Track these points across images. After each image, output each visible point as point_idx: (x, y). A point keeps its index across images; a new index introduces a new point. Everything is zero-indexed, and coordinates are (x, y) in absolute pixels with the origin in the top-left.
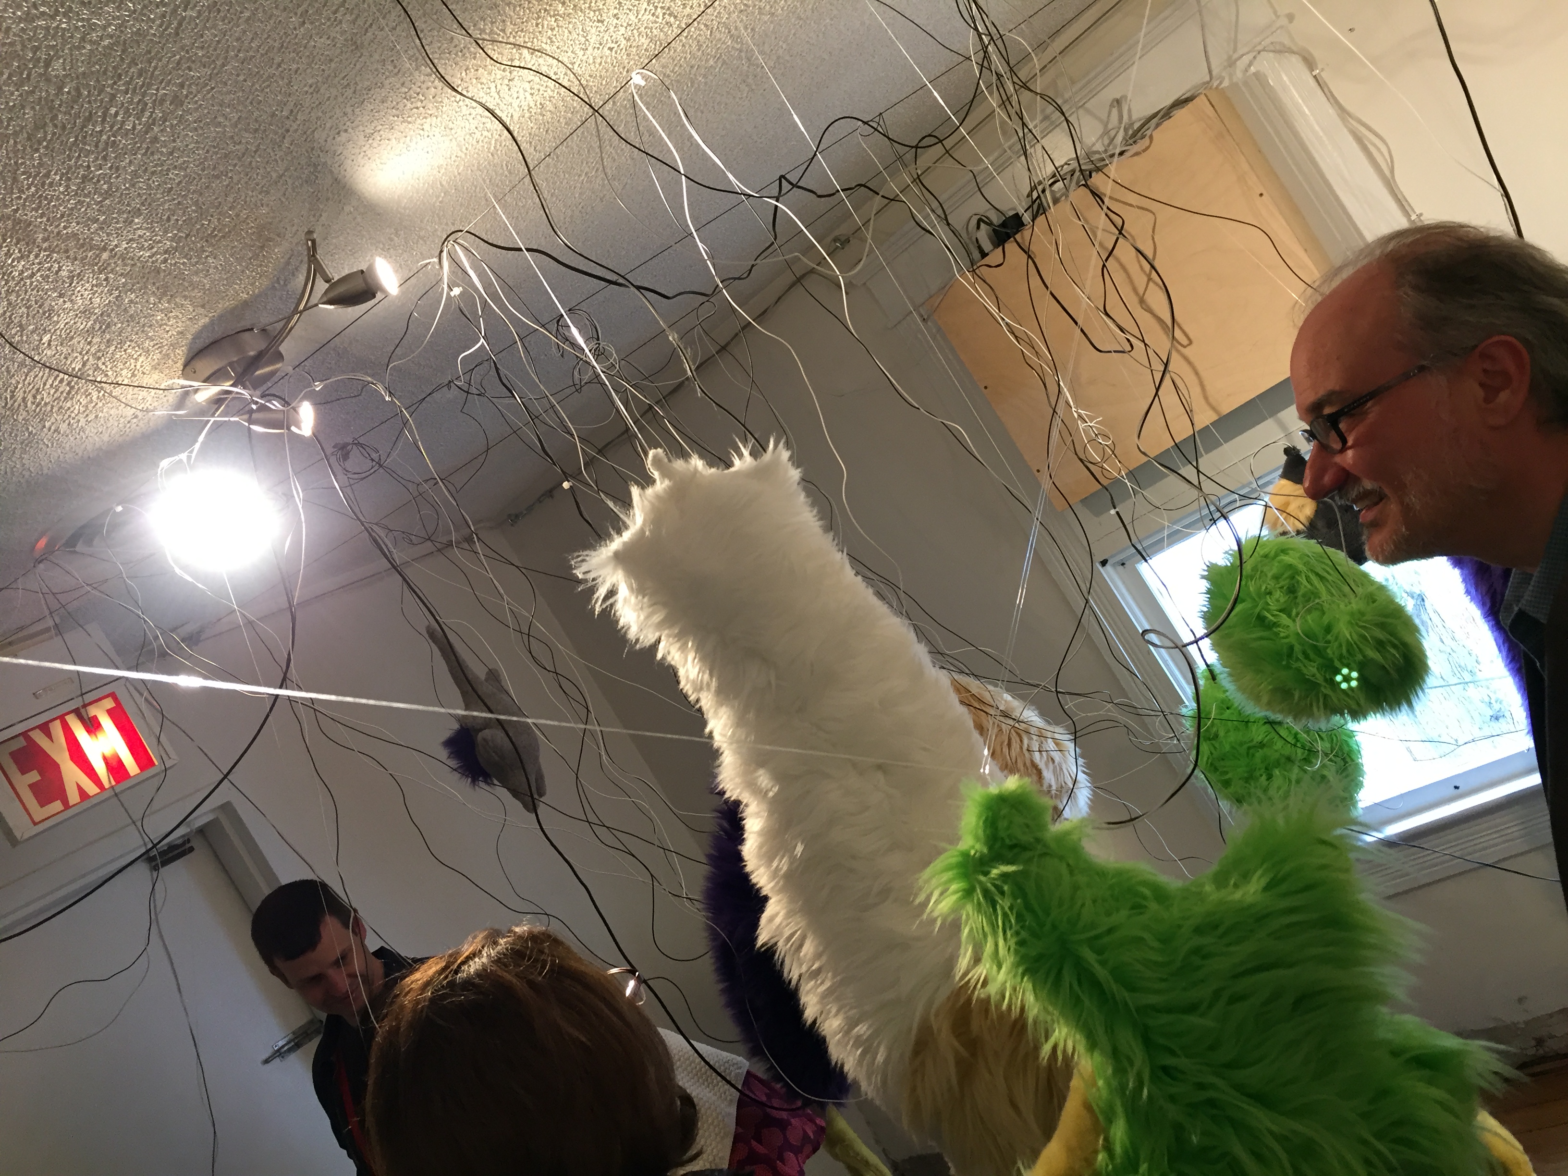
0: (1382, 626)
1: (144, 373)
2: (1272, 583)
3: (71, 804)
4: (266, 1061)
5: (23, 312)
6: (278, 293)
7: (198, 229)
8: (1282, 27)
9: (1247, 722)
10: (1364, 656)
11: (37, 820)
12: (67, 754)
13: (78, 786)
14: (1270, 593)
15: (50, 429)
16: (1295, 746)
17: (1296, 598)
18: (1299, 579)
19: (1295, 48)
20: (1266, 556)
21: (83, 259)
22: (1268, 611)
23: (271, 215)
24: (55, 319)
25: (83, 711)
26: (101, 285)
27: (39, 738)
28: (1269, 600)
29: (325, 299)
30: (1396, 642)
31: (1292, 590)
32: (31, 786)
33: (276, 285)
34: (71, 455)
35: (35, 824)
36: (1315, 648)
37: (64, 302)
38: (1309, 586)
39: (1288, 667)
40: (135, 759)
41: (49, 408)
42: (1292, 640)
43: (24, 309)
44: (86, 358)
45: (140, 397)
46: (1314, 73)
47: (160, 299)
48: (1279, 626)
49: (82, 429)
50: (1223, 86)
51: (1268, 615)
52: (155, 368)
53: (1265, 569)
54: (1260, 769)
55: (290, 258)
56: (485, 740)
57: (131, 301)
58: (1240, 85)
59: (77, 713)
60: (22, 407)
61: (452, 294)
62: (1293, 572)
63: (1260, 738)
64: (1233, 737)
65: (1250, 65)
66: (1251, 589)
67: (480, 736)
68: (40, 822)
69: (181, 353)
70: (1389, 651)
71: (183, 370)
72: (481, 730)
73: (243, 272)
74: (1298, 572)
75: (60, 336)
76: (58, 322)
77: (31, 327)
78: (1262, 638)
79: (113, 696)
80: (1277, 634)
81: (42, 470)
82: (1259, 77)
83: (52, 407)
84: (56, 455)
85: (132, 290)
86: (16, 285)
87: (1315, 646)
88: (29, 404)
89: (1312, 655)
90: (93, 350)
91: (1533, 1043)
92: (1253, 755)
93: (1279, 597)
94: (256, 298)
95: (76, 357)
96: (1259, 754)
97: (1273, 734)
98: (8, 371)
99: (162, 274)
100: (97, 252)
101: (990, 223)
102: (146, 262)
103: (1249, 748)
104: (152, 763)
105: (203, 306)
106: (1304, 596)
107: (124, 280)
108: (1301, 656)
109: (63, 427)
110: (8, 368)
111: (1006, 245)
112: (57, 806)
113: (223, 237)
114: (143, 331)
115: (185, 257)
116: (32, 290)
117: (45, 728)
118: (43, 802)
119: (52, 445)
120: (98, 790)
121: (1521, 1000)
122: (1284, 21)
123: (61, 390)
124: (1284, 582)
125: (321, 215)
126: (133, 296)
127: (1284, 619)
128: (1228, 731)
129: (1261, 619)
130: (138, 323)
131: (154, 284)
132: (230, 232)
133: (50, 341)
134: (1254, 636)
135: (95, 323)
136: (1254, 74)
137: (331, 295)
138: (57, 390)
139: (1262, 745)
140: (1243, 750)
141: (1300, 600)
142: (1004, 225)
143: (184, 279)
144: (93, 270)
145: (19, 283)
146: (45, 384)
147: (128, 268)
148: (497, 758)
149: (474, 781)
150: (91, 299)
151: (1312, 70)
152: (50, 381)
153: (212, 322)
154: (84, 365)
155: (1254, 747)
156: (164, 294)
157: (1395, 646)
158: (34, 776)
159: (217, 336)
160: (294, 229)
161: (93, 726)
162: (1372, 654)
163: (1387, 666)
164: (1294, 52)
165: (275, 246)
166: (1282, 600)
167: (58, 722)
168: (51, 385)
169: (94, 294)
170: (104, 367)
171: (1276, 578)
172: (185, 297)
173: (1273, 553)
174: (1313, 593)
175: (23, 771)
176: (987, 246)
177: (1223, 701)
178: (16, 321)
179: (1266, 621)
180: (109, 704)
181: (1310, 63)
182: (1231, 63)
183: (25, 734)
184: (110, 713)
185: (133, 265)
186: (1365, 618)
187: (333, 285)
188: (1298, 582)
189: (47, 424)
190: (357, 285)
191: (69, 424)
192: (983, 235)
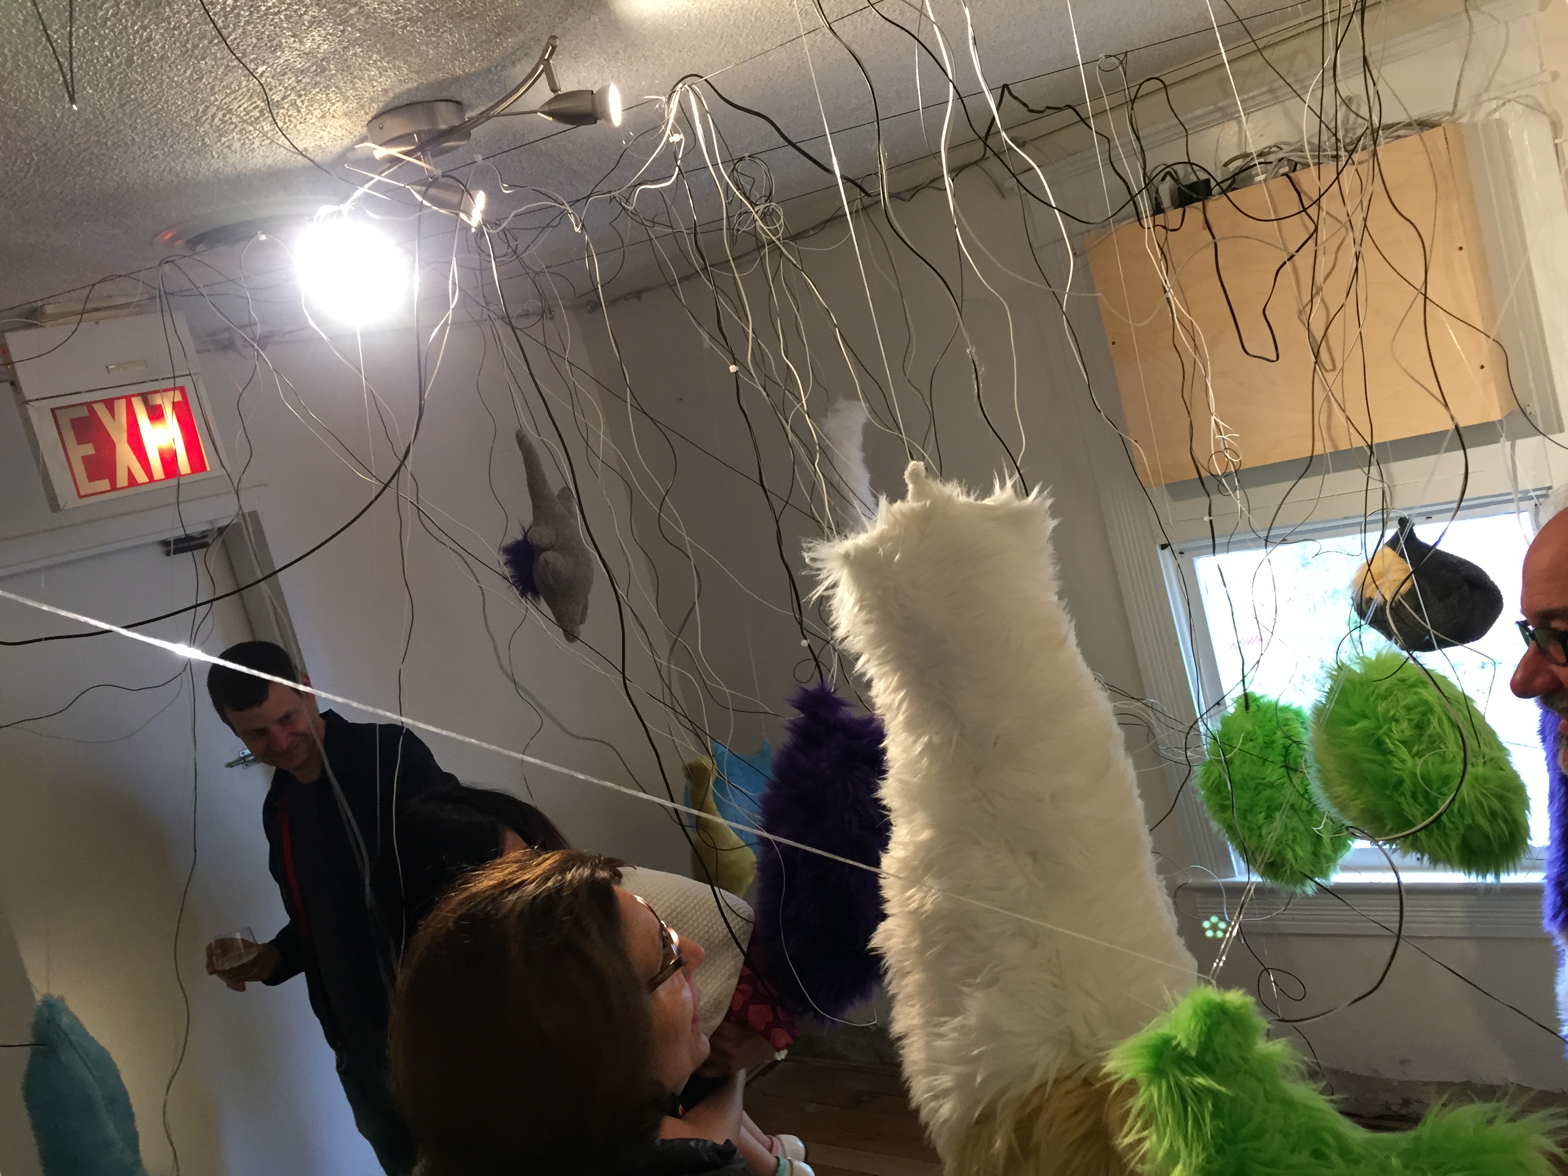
0: (1501, 798)
1: (333, 117)
2: (1402, 712)
3: (119, 486)
4: (230, 765)
5: (252, 42)
6: (490, 76)
7: (450, 7)
8: (1542, 83)
9: (1266, 760)
10: (1473, 820)
11: (82, 494)
12: (125, 436)
13: (129, 470)
14: (1397, 721)
15: (222, 145)
16: (1303, 796)
17: (1422, 735)
18: (1431, 717)
19: (1548, 111)
20: (1403, 681)
21: (331, 9)
22: (1390, 737)
23: (523, 8)
24: (278, 54)
25: (149, 397)
26: (335, 35)
27: (102, 412)
28: (1394, 728)
29: (546, 109)
30: (1507, 816)
31: (1420, 727)
32: (84, 458)
33: (493, 69)
34: (230, 169)
35: (80, 497)
36: (1426, 794)
37: (295, 41)
38: (1439, 730)
39: (1390, 798)
40: (188, 456)
41: (232, 127)
42: (1406, 776)
43: (254, 40)
44: (289, 92)
45: (319, 135)
46: (1557, 141)
47: (382, 58)
48: (1395, 756)
49: (253, 150)
50: (1460, 121)
51: (1388, 741)
52: (345, 114)
53: (1400, 695)
54: (1261, 807)
55: (518, 49)
56: (547, 563)
57: (355, 54)
58: (1480, 126)
59: (145, 397)
60: (209, 121)
61: (671, 140)
62: (1428, 710)
63: (1273, 779)
64: (1246, 769)
65: (1495, 110)
66: (1379, 708)
67: (542, 556)
68: (84, 496)
69: (376, 106)
70: (1499, 825)
71: (370, 122)
72: (545, 550)
73: (470, 52)
74: (1431, 711)
75: (275, 69)
76: (279, 57)
77: (252, 57)
78: (1374, 762)
79: (182, 390)
80: (1389, 762)
81: (198, 175)
82: (1501, 124)
83: (236, 126)
84: (217, 166)
85: (360, 45)
86: (258, 17)
87: (1426, 792)
88: (216, 120)
89: (1421, 799)
90: (298, 88)
91: (1400, 1101)
92: (1260, 792)
93: (1403, 729)
94: (468, 76)
95: (280, 91)
96: (1267, 793)
97: (1286, 779)
98: (212, 89)
99: (396, 37)
100: (347, 6)
101: (1176, 180)
102: (387, 24)
103: (1259, 784)
104: (204, 468)
105: (417, 72)
106: (1430, 736)
107: (358, 35)
108: (1408, 794)
109: (237, 145)
110: (213, 86)
111: (1187, 209)
112: (105, 484)
113: (469, 18)
114: (352, 82)
115: (424, 28)
116: (270, 25)
117: (110, 404)
118: (93, 476)
119: (218, 157)
120: (147, 480)
121: (1403, 1062)
122: (1546, 77)
123: (251, 114)
124: (1416, 717)
125: (567, 19)
126: (359, 50)
127: (1403, 752)
128: (1245, 762)
129: (1380, 743)
130: (351, 74)
131: (384, 44)
132: (477, 15)
133: (264, 72)
134: (1366, 756)
135: (313, 65)
136: (1497, 120)
137: (553, 107)
138: (248, 114)
139: (1271, 786)
140: (1252, 784)
141: (1425, 738)
142: (1192, 186)
143: (413, 47)
144: (335, 21)
145: (262, 16)
146: (240, 107)
147: (368, 26)
148: (552, 582)
149: (523, 594)
150: (320, 44)
151: (1555, 137)
152: (245, 105)
153: (418, 88)
154: (284, 98)
155: (1263, 784)
156: (388, 55)
157: (1506, 821)
158: (89, 449)
159: (415, 100)
160: (536, 25)
161: (156, 415)
162: (1482, 821)
163: (1492, 838)
164: (1544, 113)
165: (510, 36)
166: (1408, 733)
167: (123, 401)
168: (245, 109)
169: (325, 41)
170: (300, 104)
171: (1409, 709)
172: (405, 62)
173: (1411, 680)
174: (1440, 737)
175: (80, 441)
176: (1166, 202)
177: (1248, 733)
178: (241, 48)
179: (1384, 746)
180: (178, 398)
181: (1556, 128)
182: (1477, 102)
183: (89, 405)
184: (175, 406)
185: (373, 24)
186: (1487, 786)
187: (559, 98)
188: (1429, 720)
189: (223, 139)
190: (583, 105)
191: (243, 144)
192: (1165, 189)
